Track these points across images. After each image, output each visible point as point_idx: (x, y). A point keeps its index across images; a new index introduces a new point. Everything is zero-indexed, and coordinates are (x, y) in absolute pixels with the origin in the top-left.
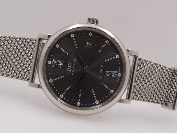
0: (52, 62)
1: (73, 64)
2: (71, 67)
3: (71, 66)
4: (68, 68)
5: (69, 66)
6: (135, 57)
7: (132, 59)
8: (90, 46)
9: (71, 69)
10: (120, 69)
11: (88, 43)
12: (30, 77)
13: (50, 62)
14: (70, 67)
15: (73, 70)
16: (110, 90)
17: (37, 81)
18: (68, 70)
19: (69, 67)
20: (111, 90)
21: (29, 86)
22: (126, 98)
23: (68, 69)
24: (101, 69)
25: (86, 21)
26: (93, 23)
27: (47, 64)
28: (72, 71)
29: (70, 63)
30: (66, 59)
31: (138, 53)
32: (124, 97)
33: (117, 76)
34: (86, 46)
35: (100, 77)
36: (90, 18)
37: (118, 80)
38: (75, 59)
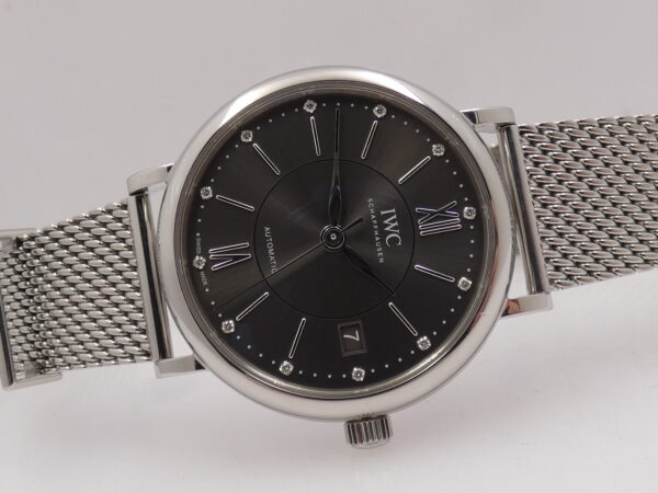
0: (461, 217)
1: (382, 241)
2: (387, 225)
3: (387, 229)
4: (395, 217)
5: (395, 228)
8: (344, 330)
9: (381, 219)
11: (358, 339)
14: (391, 225)
15: (373, 217)
16: (214, 194)
18: (394, 211)
19: (393, 225)
20: (211, 195)
23: (392, 214)
24: (272, 258)
26: (368, 423)
28: (377, 214)
29: (393, 240)
33: (205, 254)
34: (359, 322)
35: (267, 229)
36: (385, 437)
37: (198, 243)
38: (381, 261)
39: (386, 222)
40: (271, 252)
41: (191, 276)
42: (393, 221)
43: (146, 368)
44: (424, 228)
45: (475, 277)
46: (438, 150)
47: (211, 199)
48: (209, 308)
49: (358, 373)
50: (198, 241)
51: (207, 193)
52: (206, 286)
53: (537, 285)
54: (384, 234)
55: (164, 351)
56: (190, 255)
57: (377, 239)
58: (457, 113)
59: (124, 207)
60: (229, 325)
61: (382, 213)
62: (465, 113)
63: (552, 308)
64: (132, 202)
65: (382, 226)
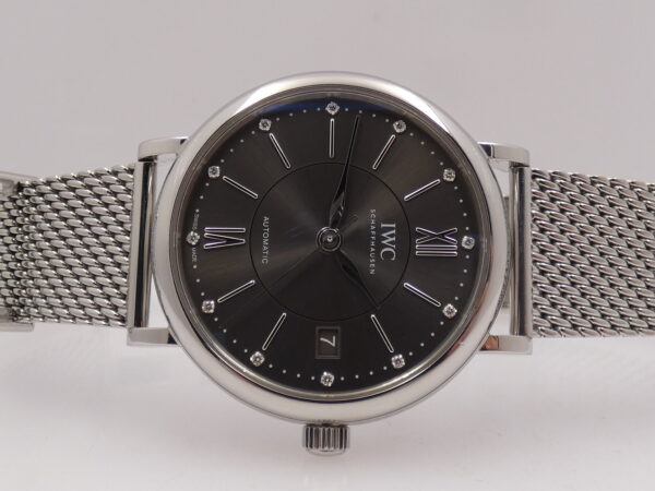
1: (377, 252)
2: (385, 239)
3: (384, 242)
4: (394, 232)
5: (391, 242)
8: (322, 333)
9: (380, 231)
10: (195, 259)
13: (467, 242)
14: (389, 238)
15: (373, 228)
16: (221, 175)
18: (394, 226)
19: (391, 239)
20: (218, 175)
23: (392, 229)
24: (266, 248)
26: (326, 429)
28: (377, 225)
29: (388, 254)
33: (200, 231)
34: (338, 328)
35: (266, 219)
36: (341, 447)
37: (196, 220)
38: (372, 272)
39: (384, 235)
40: (265, 241)
41: (182, 249)
42: (391, 236)
43: (119, 333)
44: (420, 248)
45: (461, 306)
46: (449, 175)
47: (217, 178)
48: (193, 285)
49: (327, 378)
50: (197, 217)
51: (215, 172)
52: (194, 263)
53: (520, 327)
54: (380, 246)
55: (140, 319)
56: (185, 229)
57: (372, 250)
58: (474, 143)
59: (131, 171)
60: (209, 306)
61: (383, 225)
62: (483, 146)
63: (530, 354)
64: (139, 167)
65: (379, 239)
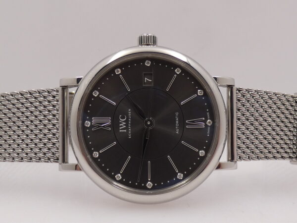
0: (91, 123)
1: (128, 119)
2: (124, 125)
3: (124, 123)
5: (121, 123)
6: (230, 87)
7: (224, 91)
8: (151, 83)
9: (127, 128)
10: (208, 113)
11: (146, 78)
12: (59, 154)
13: (88, 124)
14: (123, 125)
15: (130, 130)
16: (198, 152)
17: (72, 160)
18: (120, 131)
19: (122, 125)
20: (200, 151)
21: (60, 170)
22: (228, 160)
23: (121, 129)
24: (177, 119)
25: (136, 42)
26: (148, 43)
27: (84, 128)
28: (128, 131)
29: (123, 118)
30: (114, 114)
31: (233, 80)
32: (224, 159)
33: (206, 125)
34: (144, 85)
35: (177, 132)
36: (141, 37)
37: (209, 131)
38: (130, 110)
40: (177, 122)
41: (214, 116)
42: (121, 126)
44: (108, 121)
49: (148, 64)
50: (208, 132)
54: (127, 121)
56: (213, 126)
57: (130, 120)
61: (125, 131)
65: (126, 125)
